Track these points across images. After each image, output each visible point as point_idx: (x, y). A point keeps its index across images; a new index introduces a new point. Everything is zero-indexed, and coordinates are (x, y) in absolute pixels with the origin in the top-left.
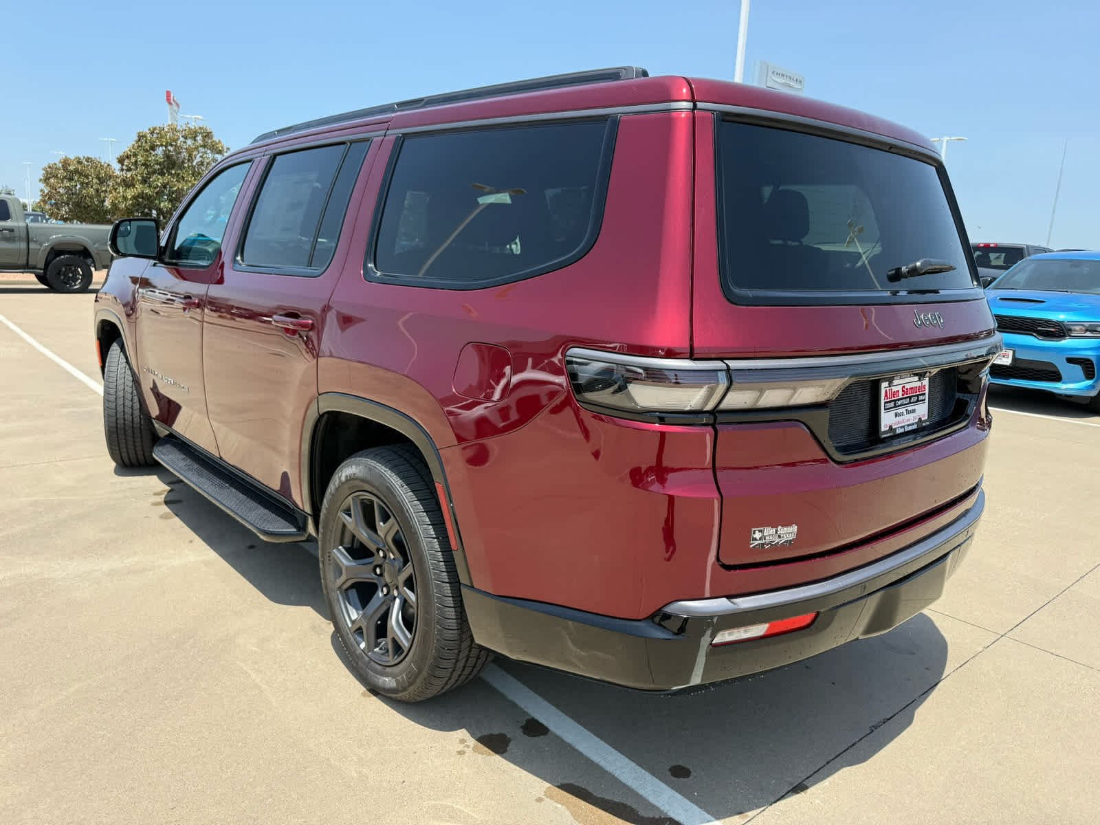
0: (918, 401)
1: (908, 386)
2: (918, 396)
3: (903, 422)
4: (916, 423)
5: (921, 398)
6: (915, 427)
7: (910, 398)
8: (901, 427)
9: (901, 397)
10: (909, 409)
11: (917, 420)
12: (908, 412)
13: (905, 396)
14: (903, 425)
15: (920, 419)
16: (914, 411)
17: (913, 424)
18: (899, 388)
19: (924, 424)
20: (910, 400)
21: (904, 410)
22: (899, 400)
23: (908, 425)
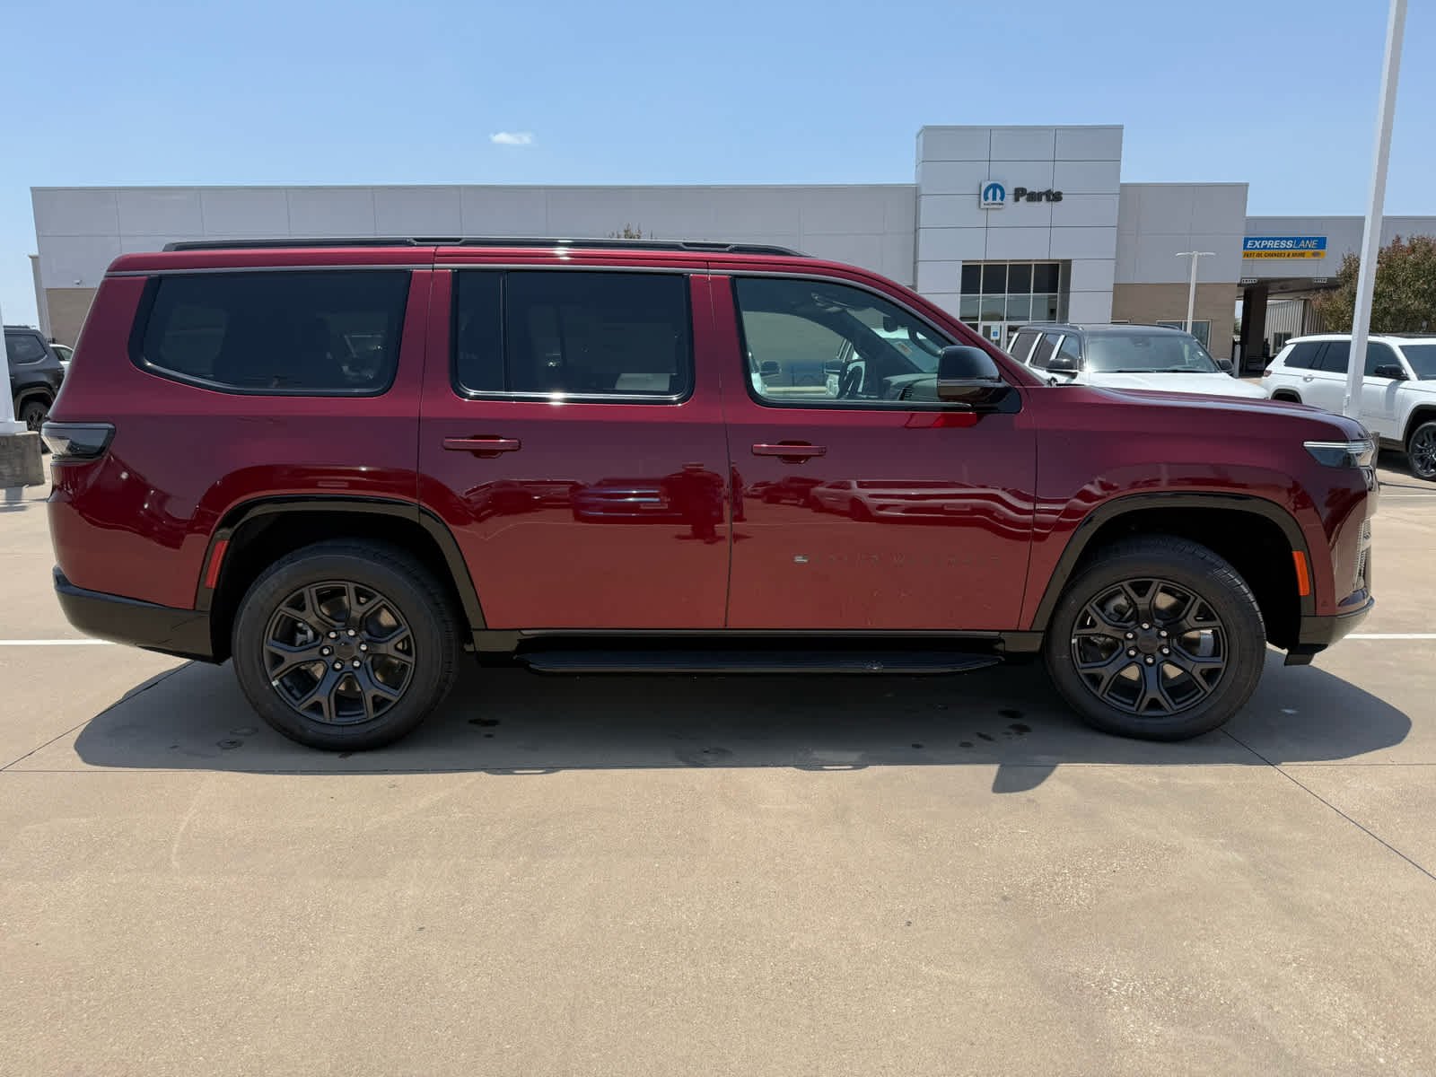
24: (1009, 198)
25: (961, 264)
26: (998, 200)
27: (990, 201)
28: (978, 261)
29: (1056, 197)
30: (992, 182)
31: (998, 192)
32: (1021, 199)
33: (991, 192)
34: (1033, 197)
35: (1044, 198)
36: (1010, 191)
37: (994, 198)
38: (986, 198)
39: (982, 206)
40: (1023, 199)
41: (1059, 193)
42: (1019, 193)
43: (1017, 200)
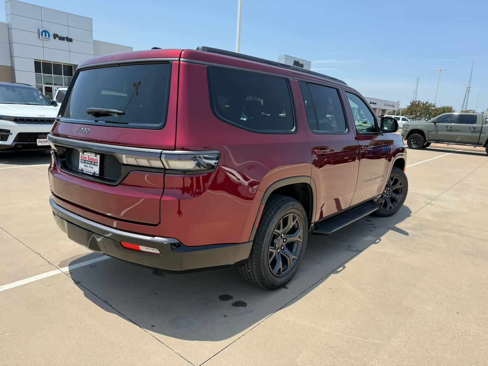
0: (94, 164)
1: (90, 157)
2: (95, 162)
3: (87, 170)
4: (92, 173)
5: (96, 164)
6: (92, 174)
7: (91, 162)
8: (86, 171)
9: (87, 160)
10: (91, 166)
11: (93, 172)
12: (91, 167)
13: (89, 160)
14: (87, 171)
15: (95, 173)
16: (92, 168)
17: (91, 172)
18: (87, 156)
19: (96, 175)
20: (91, 163)
21: (89, 165)
22: (86, 161)
23: (89, 172)
24: (52, 37)
25: (34, 61)
26: (47, 37)
27: (44, 37)
28: (40, 60)
29: (70, 40)
30: (43, 30)
31: (47, 34)
32: (56, 38)
33: (44, 34)
34: (62, 39)
35: (65, 39)
36: (51, 34)
37: (46, 36)
38: (42, 35)
39: (41, 38)
40: (57, 38)
41: (71, 39)
42: (55, 36)
43: (55, 38)
